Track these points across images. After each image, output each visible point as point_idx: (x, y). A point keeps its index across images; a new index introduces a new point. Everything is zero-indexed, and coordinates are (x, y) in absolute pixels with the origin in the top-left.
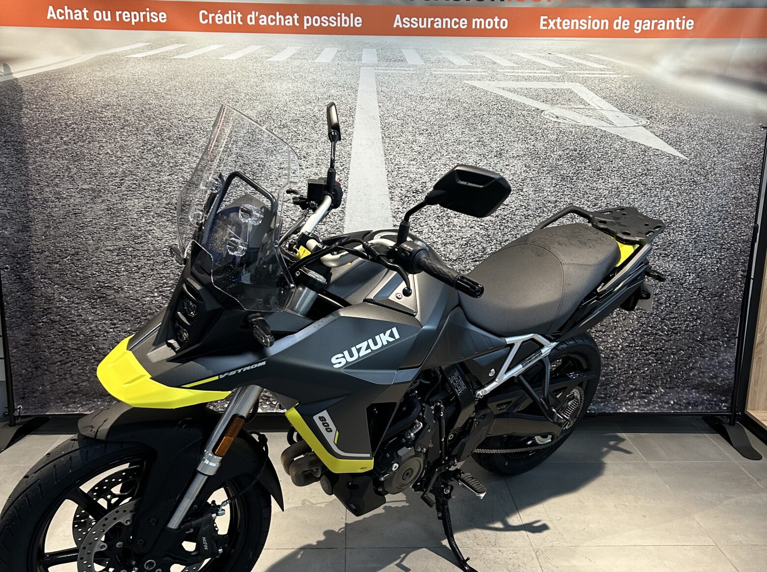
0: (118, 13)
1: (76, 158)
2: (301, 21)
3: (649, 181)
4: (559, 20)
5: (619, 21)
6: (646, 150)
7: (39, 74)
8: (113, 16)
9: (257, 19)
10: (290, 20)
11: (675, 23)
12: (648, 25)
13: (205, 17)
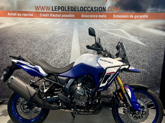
0: (23, 14)
1: (13, 45)
2: (61, 16)
3: (138, 51)
4: (118, 16)
5: (131, 16)
6: (137, 44)
7: (6, 27)
8: (22, 15)
9: (52, 15)
10: (59, 16)
11: (144, 16)
12: (137, 17)
13: (41, 15)
